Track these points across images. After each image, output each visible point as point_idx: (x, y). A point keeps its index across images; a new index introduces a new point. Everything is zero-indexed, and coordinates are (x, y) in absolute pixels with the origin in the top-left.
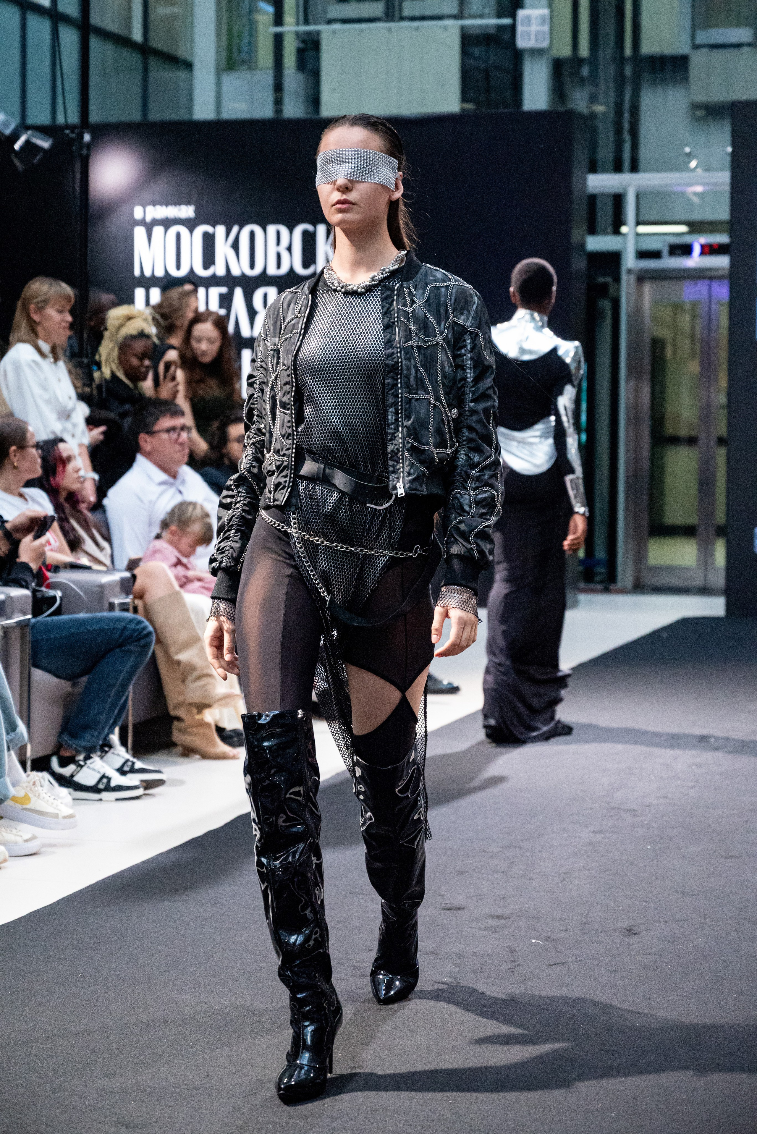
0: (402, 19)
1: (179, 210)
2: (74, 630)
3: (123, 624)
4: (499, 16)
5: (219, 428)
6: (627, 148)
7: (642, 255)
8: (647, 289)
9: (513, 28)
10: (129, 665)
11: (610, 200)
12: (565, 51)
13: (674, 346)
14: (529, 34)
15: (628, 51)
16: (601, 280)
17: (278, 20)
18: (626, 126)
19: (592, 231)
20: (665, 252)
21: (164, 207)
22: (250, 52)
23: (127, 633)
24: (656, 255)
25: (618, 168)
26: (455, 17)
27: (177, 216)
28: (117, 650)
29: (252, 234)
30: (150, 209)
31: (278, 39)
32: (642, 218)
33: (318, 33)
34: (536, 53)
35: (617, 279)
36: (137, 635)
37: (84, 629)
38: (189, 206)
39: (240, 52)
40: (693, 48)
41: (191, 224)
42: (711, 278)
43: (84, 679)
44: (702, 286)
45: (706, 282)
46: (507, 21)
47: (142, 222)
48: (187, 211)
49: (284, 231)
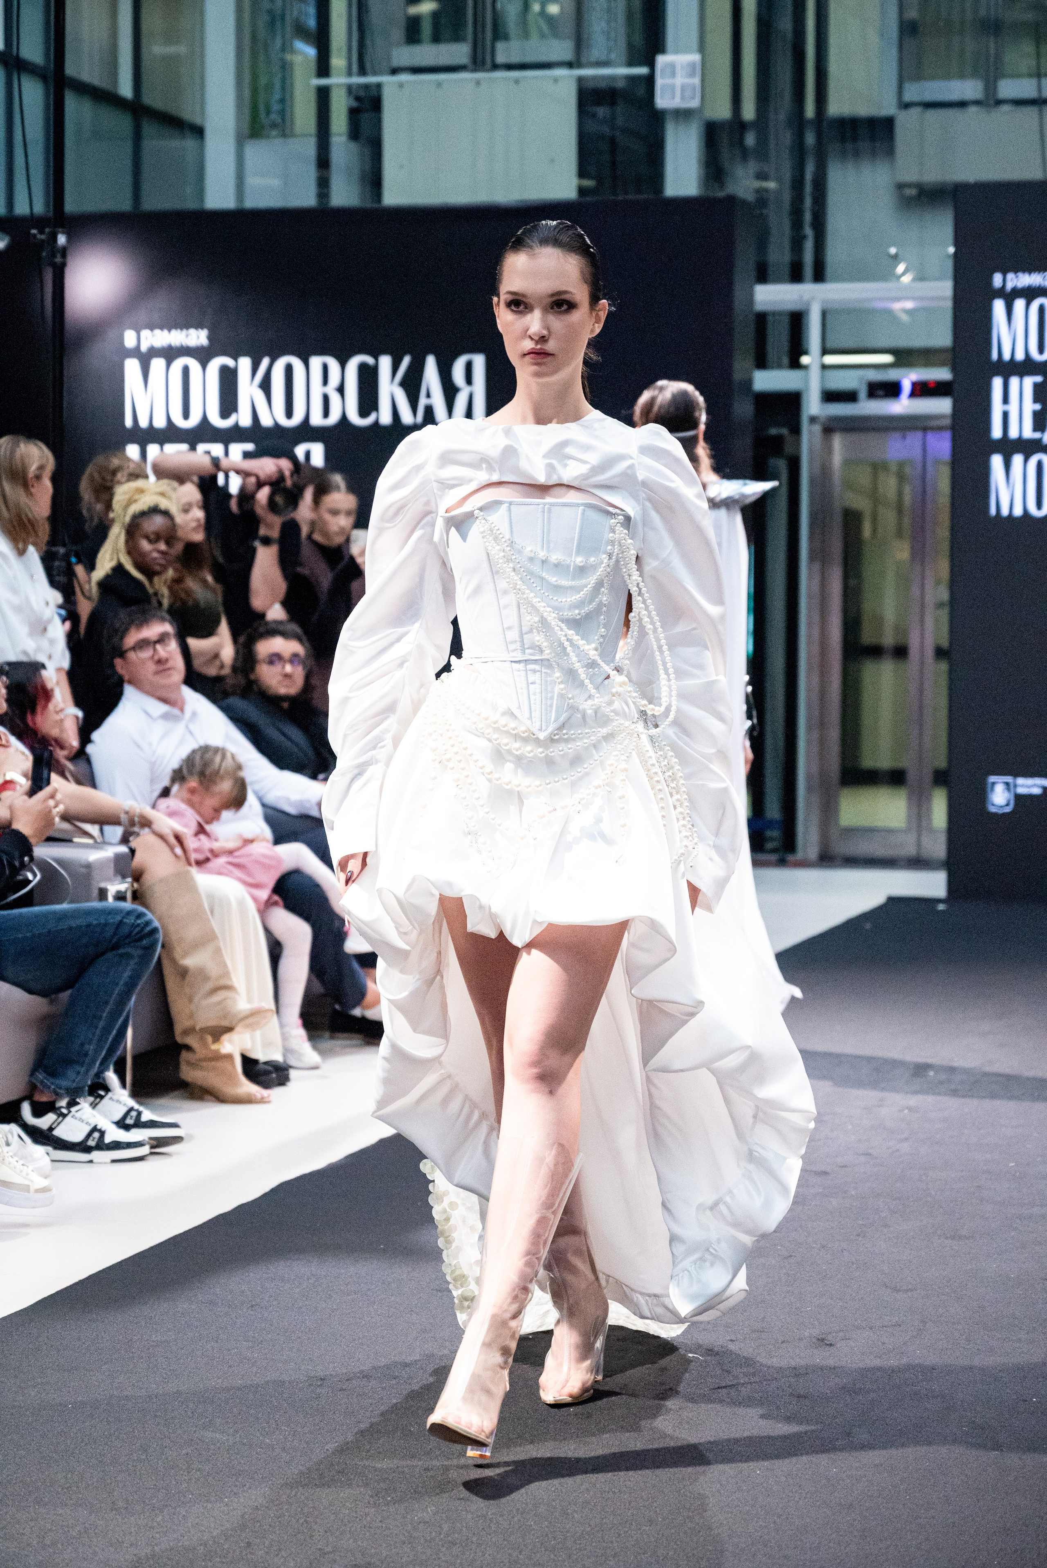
0: (495, 67)
1: (187, 336)
2: (51, 926)
3: (119, 918)
4: (630, 64)
6: (809, 247)
7: (830, 396)
8: (838, 443)
9: (649, 81)
10: (127, 974)
11: (786, 320)
12: (722, 111)
13: (874, 520)
14: (673, 88)
15: (810, 111)
16: (773, 431)
17: (323, 68)
18: (808, 217)
19: (762, 363)
20: (863, 393)
21: (166, 331)
22: (282, 112)
23: (125, 930)
24: (850, 397)
25: (796, 276)
26: (570, 65)
27: (183, 344)
28: (109, 955)
29: (289, 369)
30: (145, 333)
31: (323, 95)
32: (829, 345)
33: (379, 86)
34: (682, 115)
35: (796, 430)
36: (137, 933)
37: (64, 925)
38: (200, 330)
39: (268, 112)
40: (900, 107)
41: (203, 356)
42: (925, 429)
43: (65, 996)
44: (914, 439)
45: (919, 435)
46: (643, 70)
47: (136, 352)
48: (198, 337)
49: (333, 365)
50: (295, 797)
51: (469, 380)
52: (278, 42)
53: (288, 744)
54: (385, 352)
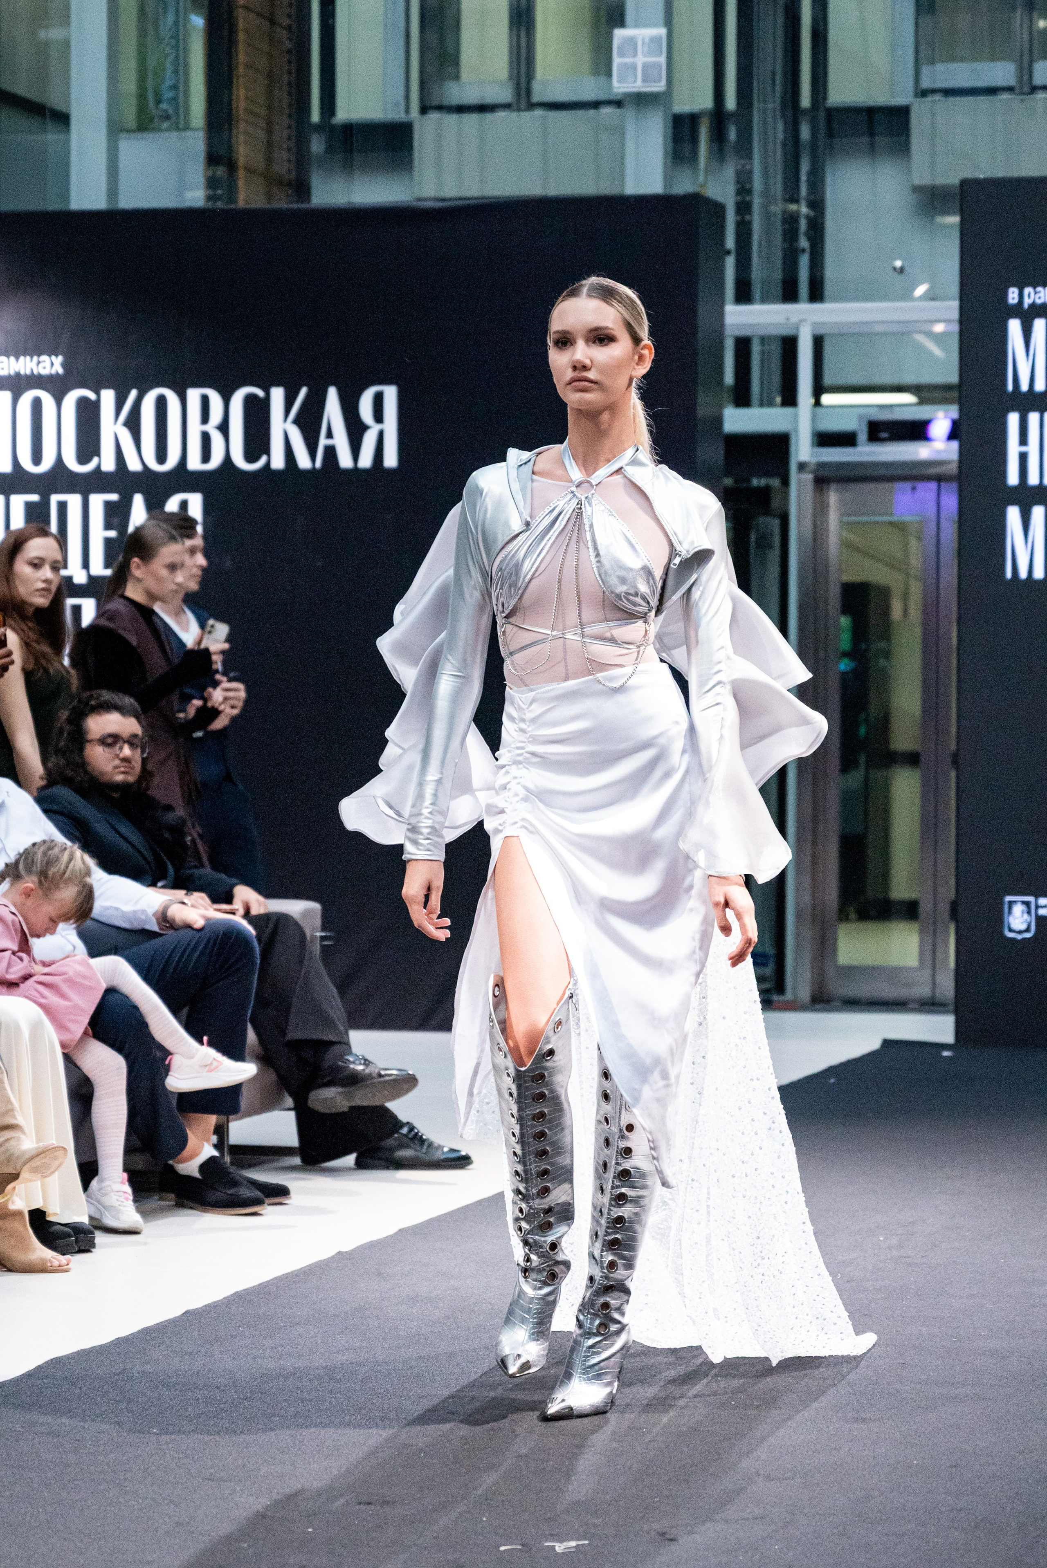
1: (39, 363)
5: (69, 721)
6: (804, 261)
7: (824, 439)
8: (833, 497)
13: (905, 596)
14: (632, 69)
15: (805, 101)
16: (755, 482)
18: (803, 224)
19: (742, 398)
20: (862, 436)
21: (12, 359)
24: (847, 439)
25: (788, 295)
27: (35, 372)
29: (161, 403)
34: (645, 100)
35: (786, 482)
38: (53, 357)
39: (158, 102)
40: (916, 95)
41: (58, 387)
42: (940, 479)
44: (928, 490)
45: (933, 485)
49: (215, 399)
50: (127, 908)
51: (379, 417)
52: (170, 18)
53: (125, 846)
54: (278, 385)
